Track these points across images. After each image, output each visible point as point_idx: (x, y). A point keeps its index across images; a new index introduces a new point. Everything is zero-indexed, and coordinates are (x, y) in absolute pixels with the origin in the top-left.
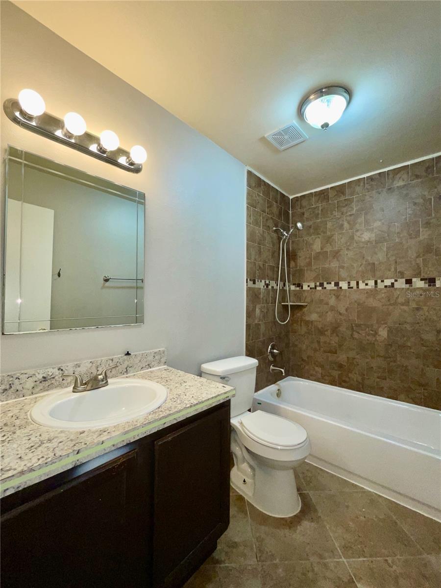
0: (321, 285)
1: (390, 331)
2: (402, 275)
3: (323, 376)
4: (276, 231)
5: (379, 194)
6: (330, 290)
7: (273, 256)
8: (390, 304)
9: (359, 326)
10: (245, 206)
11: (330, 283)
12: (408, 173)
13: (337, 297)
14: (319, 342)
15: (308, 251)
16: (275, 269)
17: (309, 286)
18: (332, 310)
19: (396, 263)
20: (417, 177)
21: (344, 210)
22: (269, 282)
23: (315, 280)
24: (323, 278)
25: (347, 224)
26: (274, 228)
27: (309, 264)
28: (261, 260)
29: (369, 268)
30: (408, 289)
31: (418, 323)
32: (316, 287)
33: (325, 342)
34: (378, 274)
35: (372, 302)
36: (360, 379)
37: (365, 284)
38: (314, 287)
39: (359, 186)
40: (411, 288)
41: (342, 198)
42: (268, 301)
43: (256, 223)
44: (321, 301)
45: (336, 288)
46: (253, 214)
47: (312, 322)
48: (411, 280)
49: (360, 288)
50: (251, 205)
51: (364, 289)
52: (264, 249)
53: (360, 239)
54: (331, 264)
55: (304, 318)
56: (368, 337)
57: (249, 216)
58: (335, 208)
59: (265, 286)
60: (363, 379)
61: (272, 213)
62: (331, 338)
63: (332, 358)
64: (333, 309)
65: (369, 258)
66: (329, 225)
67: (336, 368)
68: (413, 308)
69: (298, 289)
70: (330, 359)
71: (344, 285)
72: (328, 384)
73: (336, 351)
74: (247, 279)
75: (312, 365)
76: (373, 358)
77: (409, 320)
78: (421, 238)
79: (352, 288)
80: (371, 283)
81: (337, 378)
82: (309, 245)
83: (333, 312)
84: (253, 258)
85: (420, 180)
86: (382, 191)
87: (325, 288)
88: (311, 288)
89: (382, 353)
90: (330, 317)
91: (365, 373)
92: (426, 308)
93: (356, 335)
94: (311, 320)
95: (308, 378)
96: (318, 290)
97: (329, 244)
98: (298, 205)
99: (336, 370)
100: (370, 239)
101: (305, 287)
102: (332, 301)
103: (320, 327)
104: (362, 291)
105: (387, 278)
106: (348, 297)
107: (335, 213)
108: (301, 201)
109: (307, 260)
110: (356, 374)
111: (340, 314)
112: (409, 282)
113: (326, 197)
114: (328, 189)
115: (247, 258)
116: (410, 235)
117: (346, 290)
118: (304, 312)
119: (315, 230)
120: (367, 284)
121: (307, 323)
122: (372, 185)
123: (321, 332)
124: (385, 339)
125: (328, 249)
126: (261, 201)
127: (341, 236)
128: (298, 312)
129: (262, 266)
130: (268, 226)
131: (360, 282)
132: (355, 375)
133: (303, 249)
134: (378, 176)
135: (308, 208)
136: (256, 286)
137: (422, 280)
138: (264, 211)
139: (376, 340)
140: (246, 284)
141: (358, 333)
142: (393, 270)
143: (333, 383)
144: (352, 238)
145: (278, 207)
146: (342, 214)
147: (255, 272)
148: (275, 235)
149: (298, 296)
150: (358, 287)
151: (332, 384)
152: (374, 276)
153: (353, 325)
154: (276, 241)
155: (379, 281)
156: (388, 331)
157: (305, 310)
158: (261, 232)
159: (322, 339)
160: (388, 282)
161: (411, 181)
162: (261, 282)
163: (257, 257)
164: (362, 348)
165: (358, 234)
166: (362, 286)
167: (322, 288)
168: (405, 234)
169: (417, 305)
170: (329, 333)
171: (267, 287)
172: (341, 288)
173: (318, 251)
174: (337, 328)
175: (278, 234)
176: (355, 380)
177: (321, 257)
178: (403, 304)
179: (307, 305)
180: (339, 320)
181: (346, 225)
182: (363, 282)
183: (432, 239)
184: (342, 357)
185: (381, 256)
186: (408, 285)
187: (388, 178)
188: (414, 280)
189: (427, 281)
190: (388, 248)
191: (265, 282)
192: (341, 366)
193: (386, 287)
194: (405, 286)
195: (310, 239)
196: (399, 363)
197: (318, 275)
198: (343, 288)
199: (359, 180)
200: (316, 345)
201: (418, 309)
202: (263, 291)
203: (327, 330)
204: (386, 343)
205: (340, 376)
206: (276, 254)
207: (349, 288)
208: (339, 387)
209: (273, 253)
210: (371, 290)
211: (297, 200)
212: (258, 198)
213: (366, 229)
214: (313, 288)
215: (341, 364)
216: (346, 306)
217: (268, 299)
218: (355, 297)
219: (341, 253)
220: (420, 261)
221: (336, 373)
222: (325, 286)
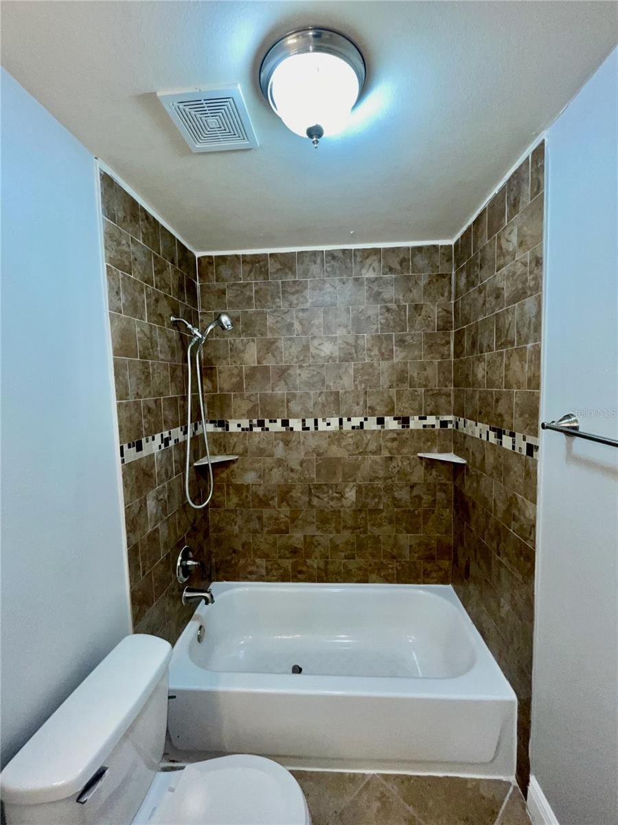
0: (261, 423)
1: (359, 492)
2: (372, 411)
3: (268, 571)
4: (175, 324)
5: (344, 283)
6: (275, 432)
7: (173, 377)
8: (360, 453)
9: (318, 487)
10: (103, 266)
11: (275, 421)
12: (380, 261)
13: (287, 443)
14: (260, 518)
15: (235, 362)
16: (180, 402)
17: (239, 426)
18: (280, 466)
19: (366, 393)
20: (391, 270)
21: (293, 298)
22: (170, 433)
23: (250, 414)
24: (262, 414)
25: (298, 324)
26: (172, 319)
27: (238, 387)
28: (150, 392)
29: (332, 398)
30: (380, 431)
31: (391, 478)
32: (251, 426)
33: (270, 518)
34: (344, 409)
35: (336, 451)
36: (322, 565)
37: (326, 423)
38: (248, 427)
39: (315, 262)
40: (382, 430)
41: (290, 278)
42: (169, 473)
43: (134, 308)
44: (261, 452)
45: (284, 429)
46: (124, 287)
47: (248, 486)
48: (383, 418)
49: (319, 429)
50: (119, 264)
51: (325, 432)
52: (155, 367)
53: (318, 352)
54: (277, 389)
55: (234, 481)
56: (331, 503)
57: (115, 292)
58: (279, 293)
59: (163, 445)
60: (327, 563)
61: (166, 286)
62: (279, 509)
63: (282, 540)
64: (280, 463)
65: (331, 384)
66: (270, 321)
67: (288, 556)
68: (386, 457)
69: (220, 430)
70: (279, 543)
71: (296, 424)
72: (277, 581)
73: (287, 528)
74: (122, 448)
75: (250, 557)
76: (338, 531)
77: (381, 474)
78: (395, 360)
79: (308, 429)
80: (335, 422)
81: (290, 570)
82: (235, 352)
83: (281, 468)
84: (131, 392)
85: (393, 276)
86: (348, 280)
87: (267, 429)
88: (243, 429)
89: (350, 523)
90: (276, 477)
91: (329, 554)
92: (399, 457)
93: (315, 501)
94: (246, 484)
95: (246, 579)
96: (255, 433)
97: (270, 354)
98: (213, 274)
99: (288, 558)
100: (332, 354)
101: (233, 427)
102: (279, 451)
103: (261, 493)
104: (322, 434)
105: (356, 416)
106: (303, 444)
107: (280, 302)
108: (217, 266)
109: (235, 380)
110: (316, 558)
111: (292, 470)
112: (381, 421)
113: (263, 269)
114: (266, 255)
115: (119, 397)
116: (382, 354)
117: (299, 432)
118: (233, 471)
119: (245, 326)
120: (329, 424)
121: (239, 489)
122: (333, 267)
123: (264, 502)
124: (353, 503)
125: (270, 362)
126: (141, 258)
127: (289, 342)
128: (223, 472)
129: (153, 406)
130: (160, 315)
131: (320, 420)
132: (315, 560)
133: (225, 359)
134: (341, 255)
135: (232, 282)
136: (145, 453)
137: (395, 419)
138: (148, 281)
139: (342, 506)
140: (119, 459)
141: (318, 497)
142: (362, 403)
143: (284, 578)
144: (306, 348)
145: (176, 272)
146: (291, 305)
147: (140, 423)
148: (174, 333)
149: (221, 444)
150: (316, 429)
151: (283, 581)
152: (338, 413)
153: (312, 487)
154: (176, 344)
155: (345, 420)
156: (356, 491)
157: (234, 466)
158: (147, 332)
159: (266, 513)
160: (356, 421)
161: (383, 274)
162: (153, 439)
163: (141, 387)
164: (324, 520)
165: (316, 342)
166: (322, 426)
167: (262, 429)
168: (376, 352)
169: (390, 452)
170: (275, 502)
171: (167, 444)
172: (292, 429)
173: (253, 365)
174: (288, 492)
175: (179, 330)
176: (315, 567)
177: (258, 376)
178: (374, 453)
179: (237, 459)
180: (290, 481)
181: (297, 326)
182: (324, 420)
183: (406, 364)
184: (297, 537)
185: (347, 382)
186: (380, 426)
187: (355, 261)
188: (387, 419)
189: (401, 421)
190: (356, 370)
191: (162, 435)
192: (295, 551)
193: (353, 428)
194: (376, 427)
195: (238, 341)
196: (369, 533)
197: (255, 406)
198: (294, 430)
199: (314, 253)
200: (255, 525)
201: (391, 459)
202: (160, 457)
203: (273, 498)
204: (354, 508)
205: (295, 565)
206: (179, 373)
207: (304, 429)
208: (293, 582)
209: (174, 370)
210: (334, 433)
211: (211, 263)
212: (132, 248)
213: (327, 337)
214: (247, 429)
215: (296, 548)
216: (301, 458)
217: (169, 468)
218: (312, 442)
219: (291, 372)
220: (393, 392)
221: (287, 563)
222: (266, 426)
